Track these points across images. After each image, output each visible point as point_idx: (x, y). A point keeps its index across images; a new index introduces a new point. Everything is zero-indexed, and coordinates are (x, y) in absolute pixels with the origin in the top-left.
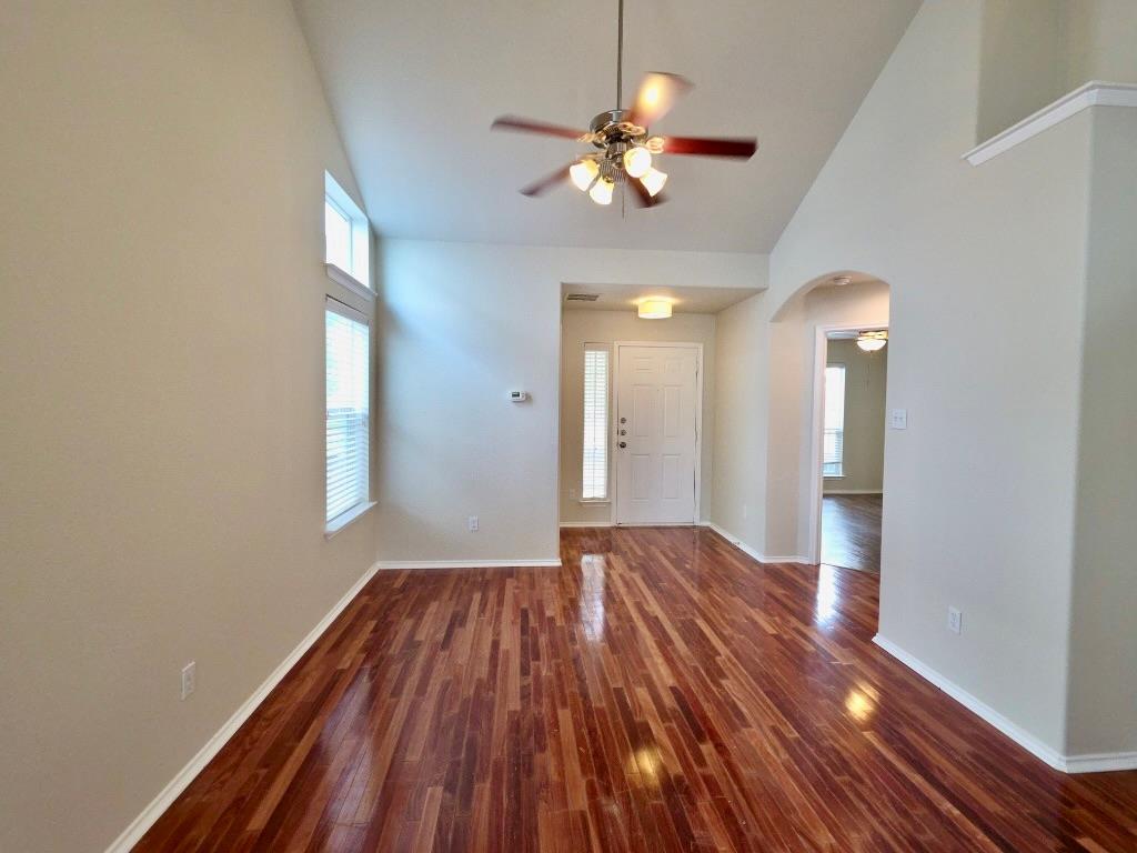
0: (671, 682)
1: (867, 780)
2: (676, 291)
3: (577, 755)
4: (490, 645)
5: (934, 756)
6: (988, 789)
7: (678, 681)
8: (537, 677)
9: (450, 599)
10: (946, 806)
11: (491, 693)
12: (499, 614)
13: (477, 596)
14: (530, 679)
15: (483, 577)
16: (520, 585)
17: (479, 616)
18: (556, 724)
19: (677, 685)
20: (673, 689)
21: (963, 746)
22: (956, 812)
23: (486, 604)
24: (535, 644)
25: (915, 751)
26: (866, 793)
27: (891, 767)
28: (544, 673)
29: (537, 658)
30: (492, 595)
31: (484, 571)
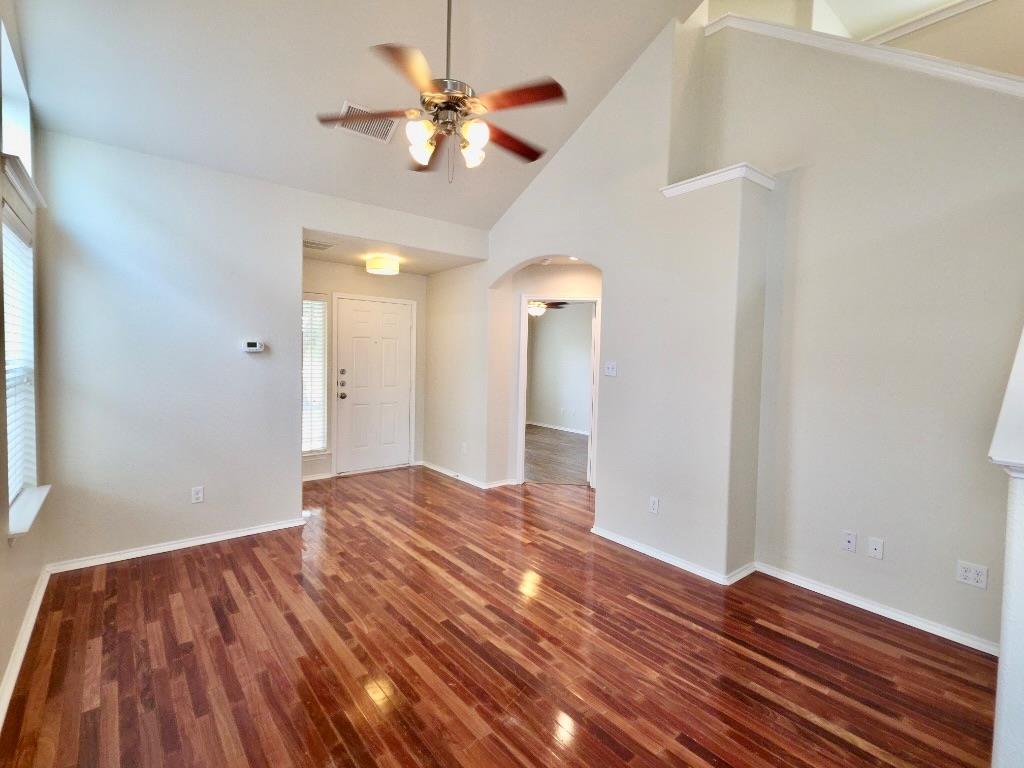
0: (483, 602)
1: (649, 627)
2: (403, 250)
3: (451, 692)
4: (285, 621)
5: (670, 599)
6: (705, 608)
7: (488, 599)
8: (362, 636)
9: (194, 585)
10: (694, 626)
11: (324, 668)
12: (271, 586)
13: (229, 576)
14: (357, 641)
15: (219, 552)
16: (273, 552)
17: (248, 595)
18: (412, 672)
19: (489, 603)
20: (489, 607)
21: (677, 586)
22: (700, 628)
23: (246, 580)
24: (336, 606)
25: (660, 599)
26: (653, 636)
27: (656, 614)
28: (366, 630)
29: (349, 619)
30: (248, 570)
31: (216, 546)
